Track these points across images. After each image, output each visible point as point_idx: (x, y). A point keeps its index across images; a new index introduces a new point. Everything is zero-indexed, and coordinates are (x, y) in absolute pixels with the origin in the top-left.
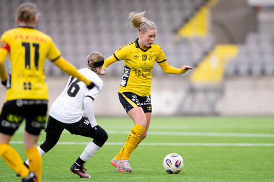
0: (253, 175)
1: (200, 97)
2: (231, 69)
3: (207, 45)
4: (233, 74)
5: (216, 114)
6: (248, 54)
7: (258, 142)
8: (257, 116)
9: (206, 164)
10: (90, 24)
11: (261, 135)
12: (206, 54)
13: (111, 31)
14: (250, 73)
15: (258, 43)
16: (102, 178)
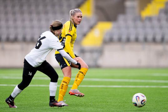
0: (121, 106)
1: (88, 55)
2: (108, 38)
3: (92, 22)
4: (109, 41)
5: (97, 67)
6: (119, 28)
7: (125, 85)
8: (125, 68)
9: (92, 99)
10: (17, 8)
11: (127, 80)
12: (92, 28)
13: (30, 13)
14: (120, 40)
15: (126, 21)
16: (25, 108)
